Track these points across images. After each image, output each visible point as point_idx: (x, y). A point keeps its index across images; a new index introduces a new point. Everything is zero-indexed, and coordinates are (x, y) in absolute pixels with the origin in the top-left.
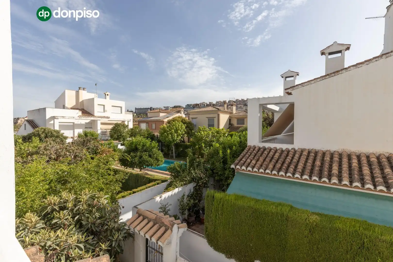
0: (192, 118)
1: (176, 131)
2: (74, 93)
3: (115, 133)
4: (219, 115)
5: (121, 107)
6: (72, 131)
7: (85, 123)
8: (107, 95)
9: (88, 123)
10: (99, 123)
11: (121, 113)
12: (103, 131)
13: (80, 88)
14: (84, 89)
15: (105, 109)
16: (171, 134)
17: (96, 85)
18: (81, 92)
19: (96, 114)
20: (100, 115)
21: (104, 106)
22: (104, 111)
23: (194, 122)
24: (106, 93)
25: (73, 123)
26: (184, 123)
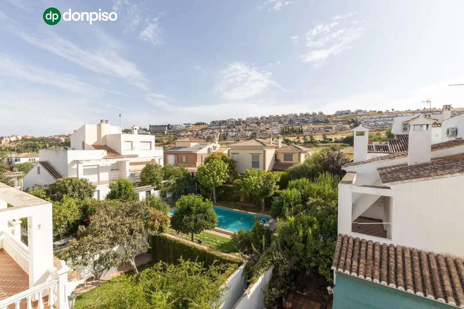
0: (233, 154)
1: (218, 173)
2: (95, 127)
3: (147, 176)
4: (264, 152)
5: (150, 142)
6: (97, 175)
7: (111, 164)
8: (134, 129)
9: (115, 164)
10: (127, 163)
11: (151, 149)
12: (132, 173)
13: (102, 121)
14: (106, 122)
15: (133, 146)
16: (213, 176)
17: (120, 115)
18: (103, 125)
19: (123, 153)
20: (128, 154)
21: (132, 142)
22: (132, 149)
23: (235, 158)
24: (134, 127)
25: (98, 166)
26: (226, 161)
